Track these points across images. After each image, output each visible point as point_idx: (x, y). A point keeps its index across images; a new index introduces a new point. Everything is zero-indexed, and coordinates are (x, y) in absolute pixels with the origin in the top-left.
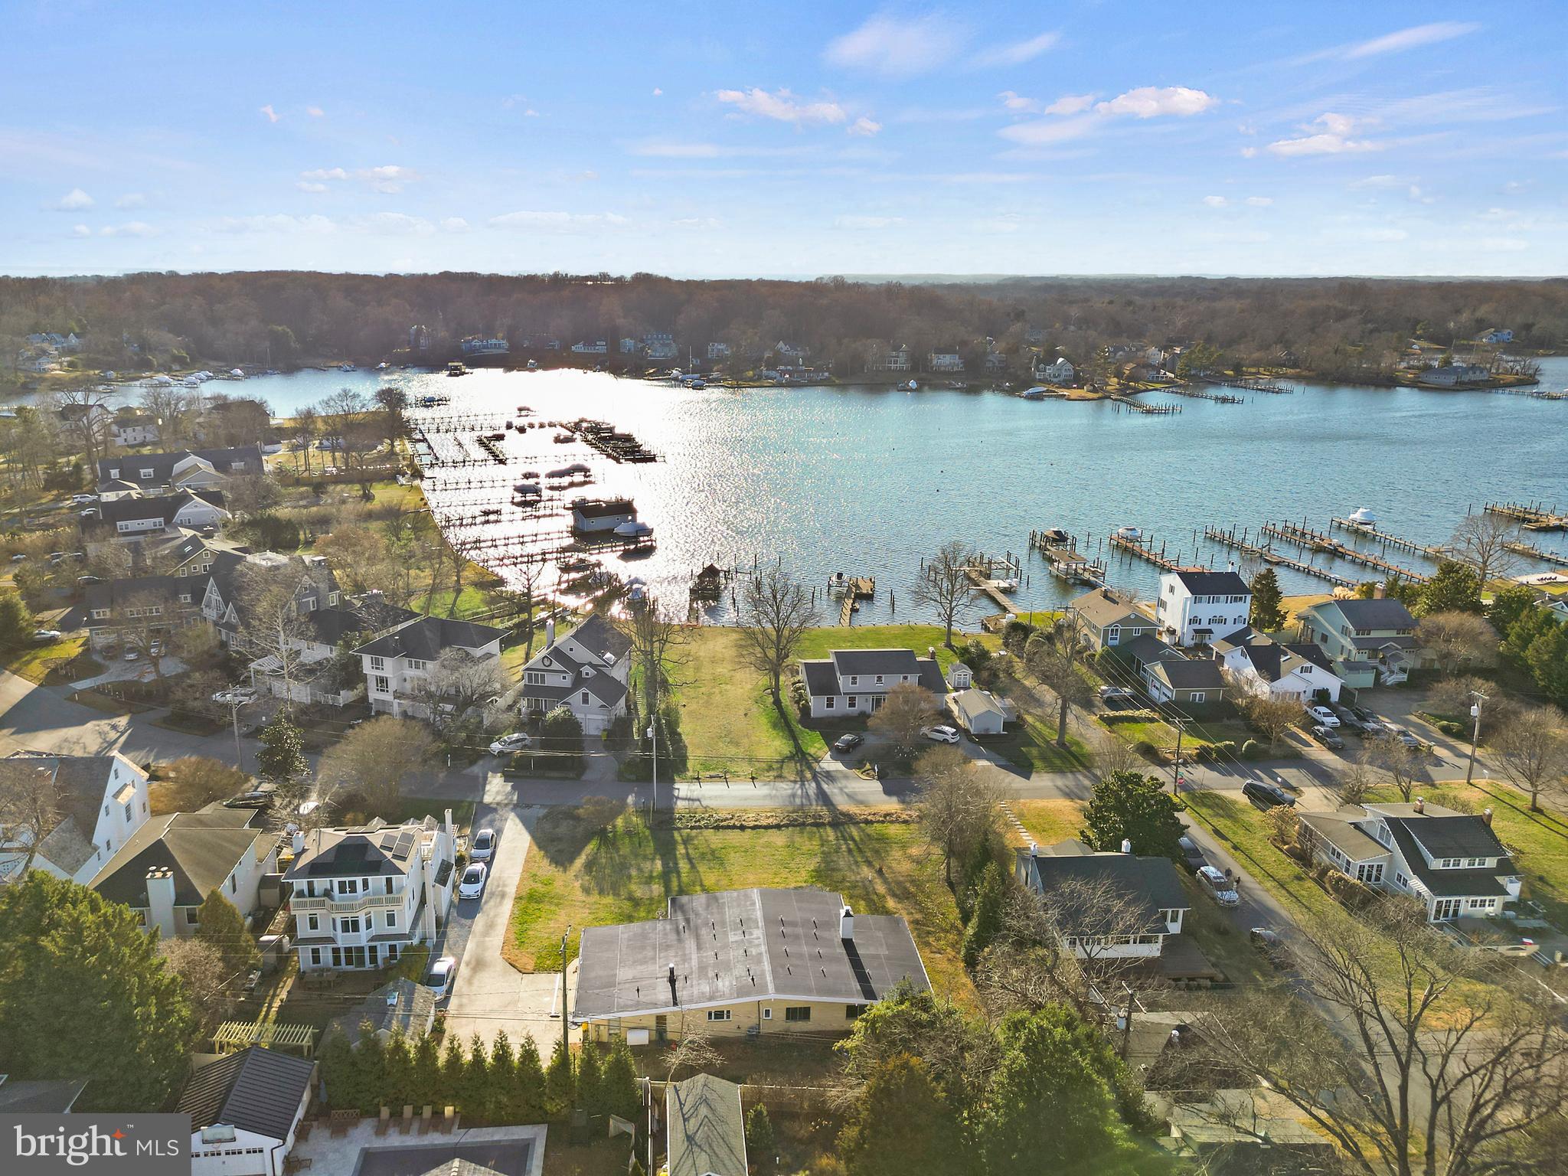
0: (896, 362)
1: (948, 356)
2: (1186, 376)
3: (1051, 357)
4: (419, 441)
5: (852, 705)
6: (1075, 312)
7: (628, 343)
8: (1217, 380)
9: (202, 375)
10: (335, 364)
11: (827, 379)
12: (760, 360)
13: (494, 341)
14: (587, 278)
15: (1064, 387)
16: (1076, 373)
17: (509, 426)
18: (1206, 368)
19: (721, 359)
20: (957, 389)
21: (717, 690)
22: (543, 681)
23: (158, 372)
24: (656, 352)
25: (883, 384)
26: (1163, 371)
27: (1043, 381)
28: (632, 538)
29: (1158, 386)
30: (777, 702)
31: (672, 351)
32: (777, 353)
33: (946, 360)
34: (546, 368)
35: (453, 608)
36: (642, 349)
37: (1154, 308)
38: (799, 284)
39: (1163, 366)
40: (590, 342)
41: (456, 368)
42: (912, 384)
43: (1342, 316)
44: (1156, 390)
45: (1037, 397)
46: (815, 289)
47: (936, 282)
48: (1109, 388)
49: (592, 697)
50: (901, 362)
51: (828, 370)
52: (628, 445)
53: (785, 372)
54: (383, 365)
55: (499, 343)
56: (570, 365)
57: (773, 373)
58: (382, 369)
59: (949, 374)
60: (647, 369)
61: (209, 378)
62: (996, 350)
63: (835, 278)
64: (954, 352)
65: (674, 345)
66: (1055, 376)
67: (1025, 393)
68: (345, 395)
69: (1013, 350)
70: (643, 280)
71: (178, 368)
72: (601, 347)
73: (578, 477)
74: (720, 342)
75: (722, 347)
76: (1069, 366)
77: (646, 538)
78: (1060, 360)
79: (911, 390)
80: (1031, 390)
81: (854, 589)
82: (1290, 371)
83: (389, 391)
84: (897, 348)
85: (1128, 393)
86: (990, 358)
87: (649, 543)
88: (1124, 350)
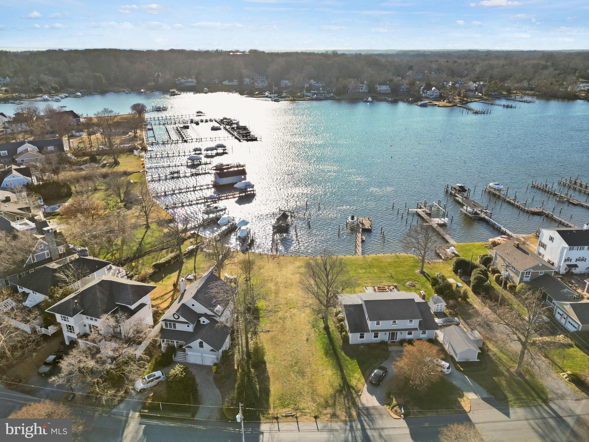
0: (362, 89)
1: (384, 86)
2: (487, 95)
3: (428, 87)
4: (149, 129)
5: (376, 336)
6: (434, 66)
7: (247, 80)
8: (499, 97)
9: (63, 95)
10: (122, 90)
11: (333, 96)
12: (303, 88)
13: (190, 80)
14: (230, 52)
15: (435, 101)
16: (441, 94)
17: (192, 122)
18: (495, 91)
19: (287, 87)
20: (388, 101)
21: (288, 314)
22: (175, 327)
23: (45, 94)
24: (259, 84)
25: (357, 99)
26: (477, 93)
27: (427, 98)
28: (243, 190)
29: (477, 100)
30: (327, 328)
31: (266, 84)
32: (311, 85)
33: (384, 88)
34: (212, 92)
35: (141, 241)
36: (253, 83)
37: (466, 64)
38: (318, 54)
39: (476, 90)
40: (231, 80)
41: (174, 92)
42: (370, 99)
43: (545, 67)
44: (475, 101)
45: (424, 106)
46: (325, 56)
47: (372, 53)
48: (456, 101)
49: (204, 344)
50: (364, 89)
51: (333, 92)
52: (245, 132)
53: (314, 94)
54: (143, 90)
55: (192, 81)
56: (222, 90)
57: (309, 94)
58: (142, 92)
59: (385, 94)
60: (255, 92)
61: (66, 97)
62: (405, 84)
63: (333, 51)
64: (387, 84)
65: (266, 81)
66: (431, 96)
67: (420, 103)
68: (106, 110)
69: (412, 84)
70: (254, 52)
71: (54, 92)
72: (235, 82)
73: (220, 150)
74: (286, 80)
75: (287, 82)
76: (437, 91)
77: (251, 189)
78: (433, 88)
79: (369, 102)
80: (422, 102)
81: (361, 226)
82: (531, 92)
83: (138, 105)
84: (362, 83)
85: (464, 103)
86: (403, 87)
87: (252, 192)
88: (458, 83)
